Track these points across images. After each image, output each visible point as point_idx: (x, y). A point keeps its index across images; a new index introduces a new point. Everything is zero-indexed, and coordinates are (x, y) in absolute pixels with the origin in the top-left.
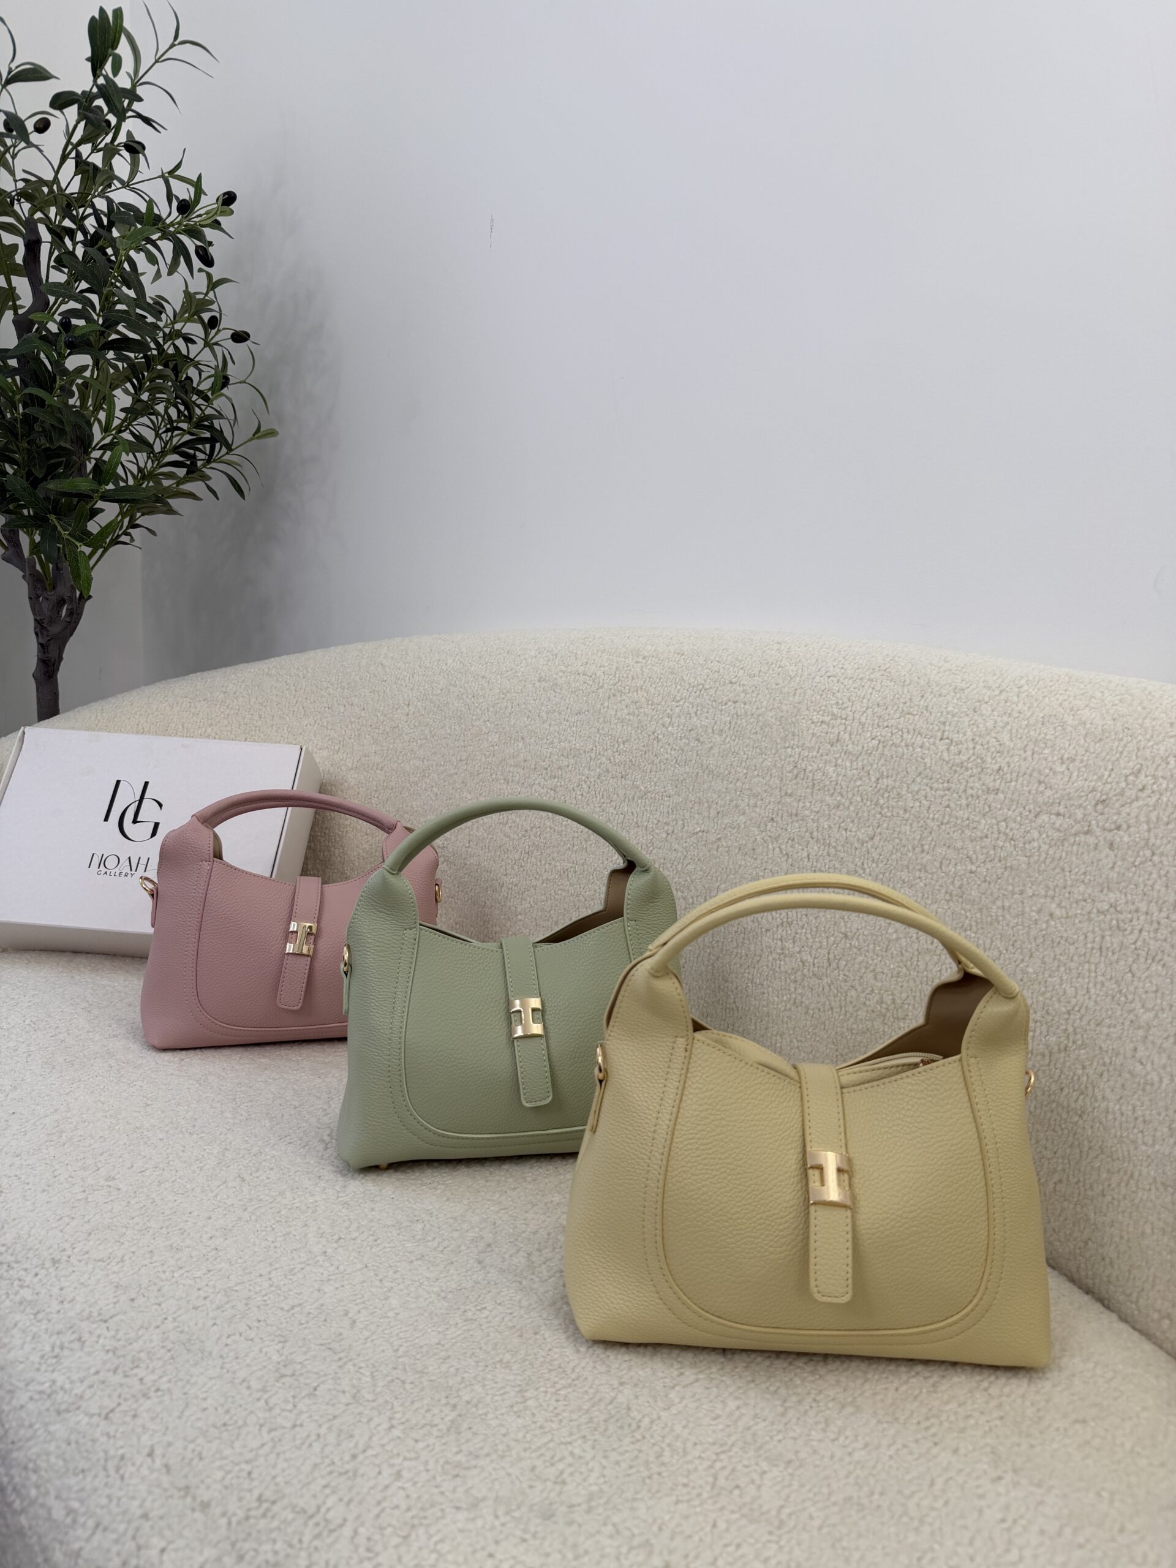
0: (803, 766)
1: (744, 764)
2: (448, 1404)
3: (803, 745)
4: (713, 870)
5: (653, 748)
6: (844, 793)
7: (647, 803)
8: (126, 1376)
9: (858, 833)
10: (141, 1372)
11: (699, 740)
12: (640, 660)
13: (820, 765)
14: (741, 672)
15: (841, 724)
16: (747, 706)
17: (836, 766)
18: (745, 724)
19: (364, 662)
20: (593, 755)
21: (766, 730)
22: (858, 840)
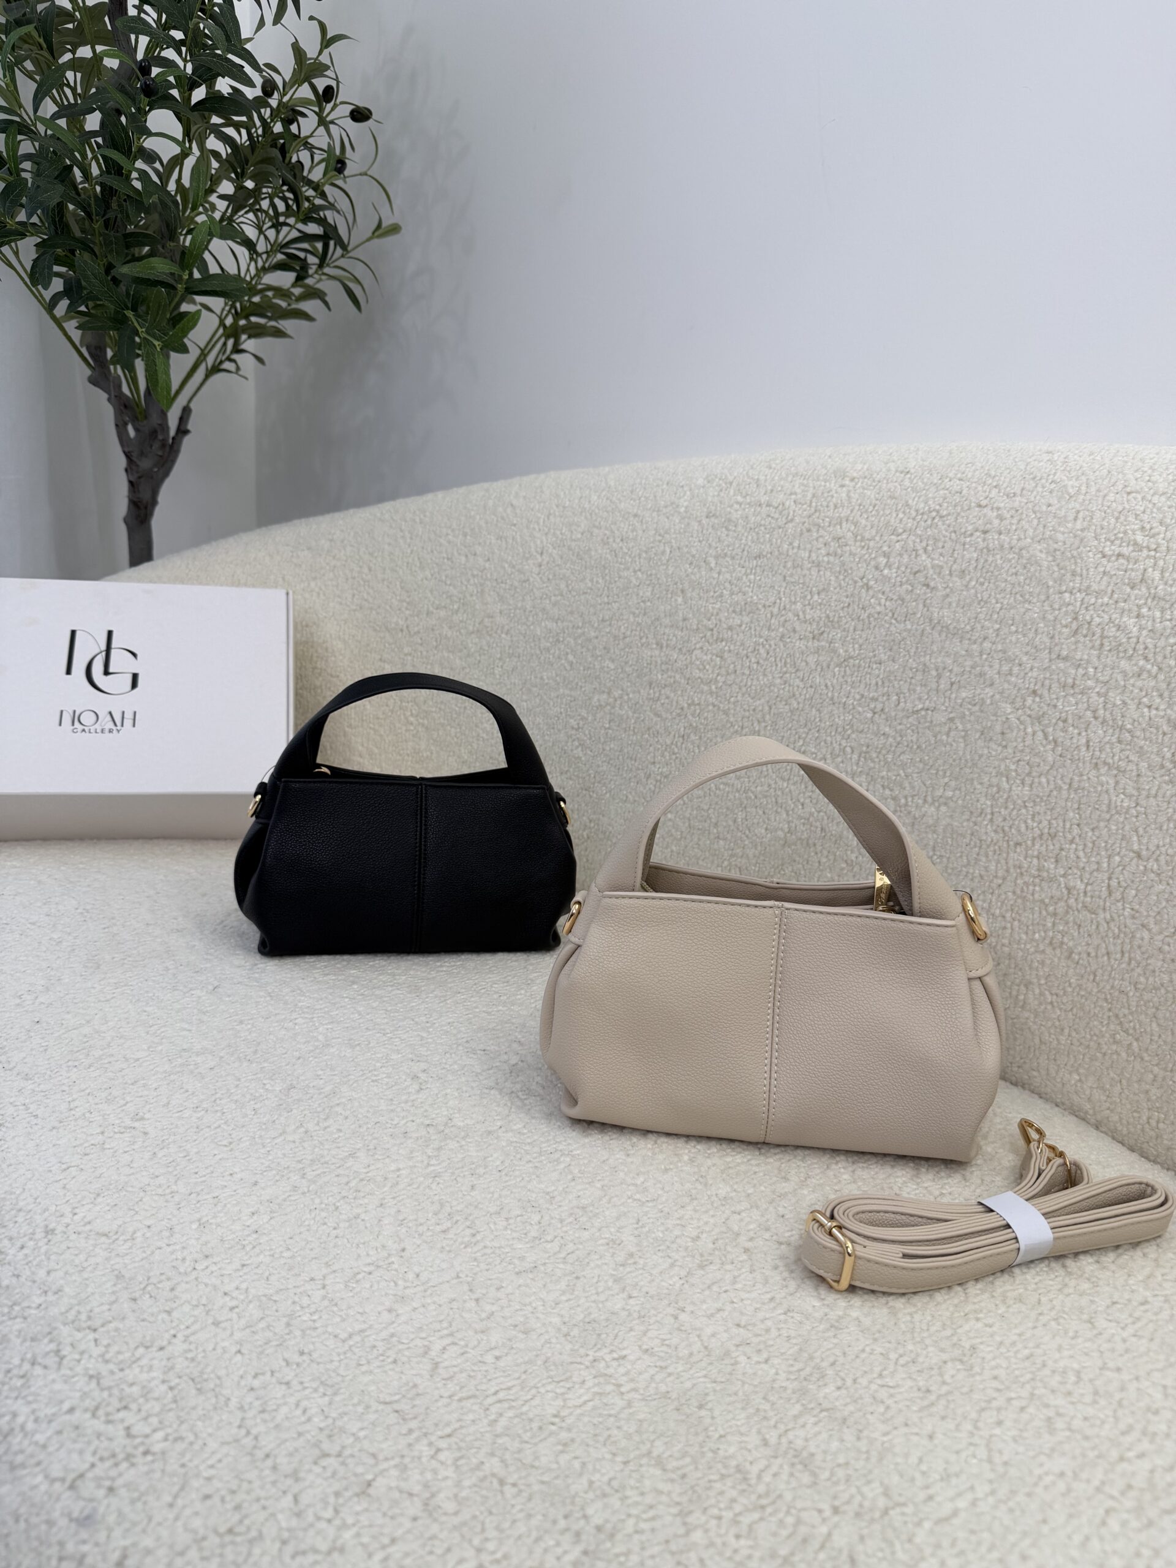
0: (1088, 617)
1: (996, 616)
2: (567, 1530)
3: (1089, 587)
4: (940, 762)
5: (860, 599)
6: (1151, 656)
7: (848, 672)
8: (109, 1422)
10: (130, 1417)
11: (928, 586)
12: (847, 482)
13: (1114, 616)
14: (994, 492)
15: (1148, 557)
16: (1002, 537)
17: (1138, 616)
18: (999, 562)
19: (490, 503)
20: (775, 610)
21: (1032, 569)
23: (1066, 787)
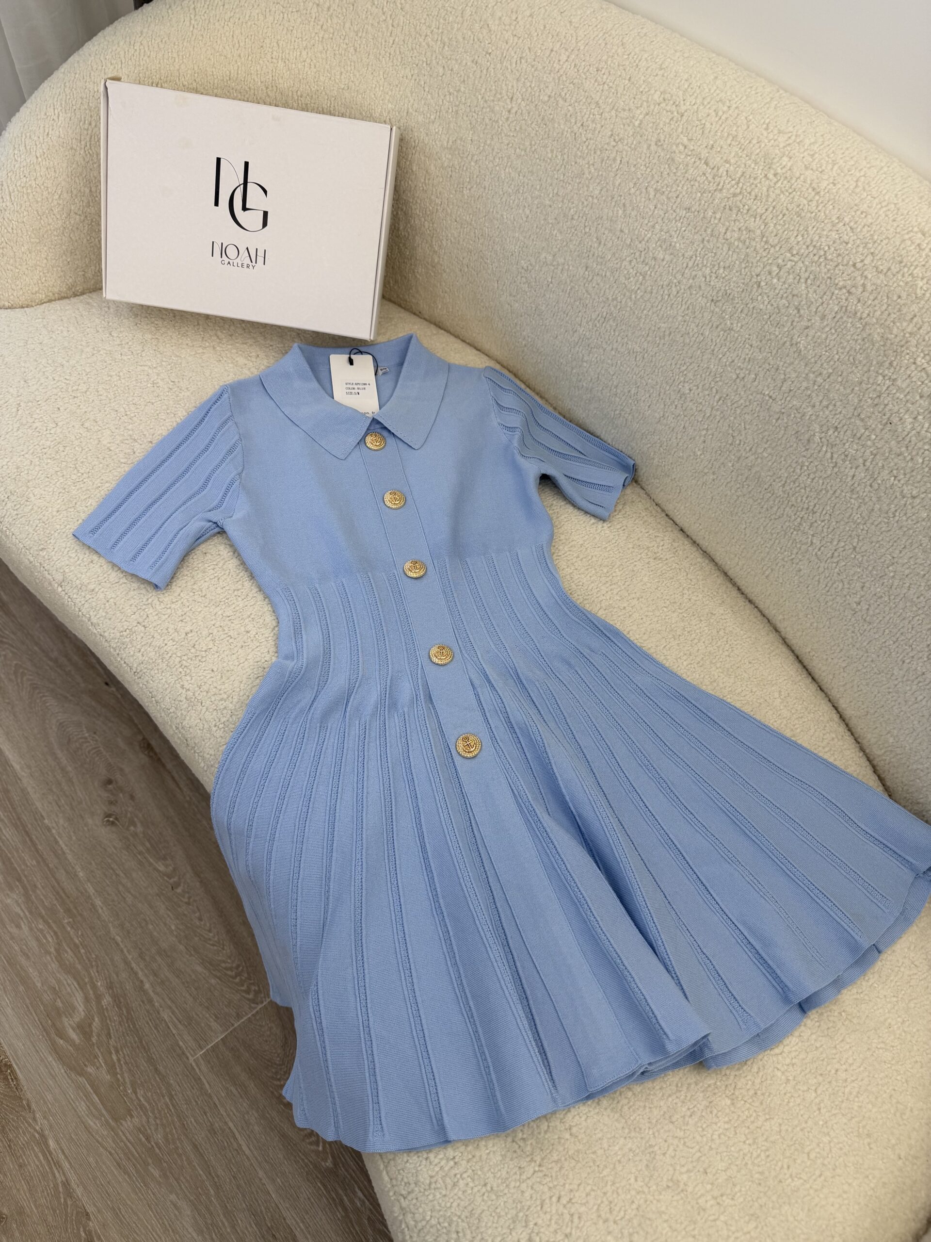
0: (886, 402)
1: (832, 363)
3: (895, 380)
4: (766, 433)
5: (751, 291)
9: (905, 487)
11: (799, 311)
13: (901, 410)
16: (859, 305)
17: (915, 418)
18: (849, 325)
21: (867, 345)
22: (902, 491)
23: (831, 492)
